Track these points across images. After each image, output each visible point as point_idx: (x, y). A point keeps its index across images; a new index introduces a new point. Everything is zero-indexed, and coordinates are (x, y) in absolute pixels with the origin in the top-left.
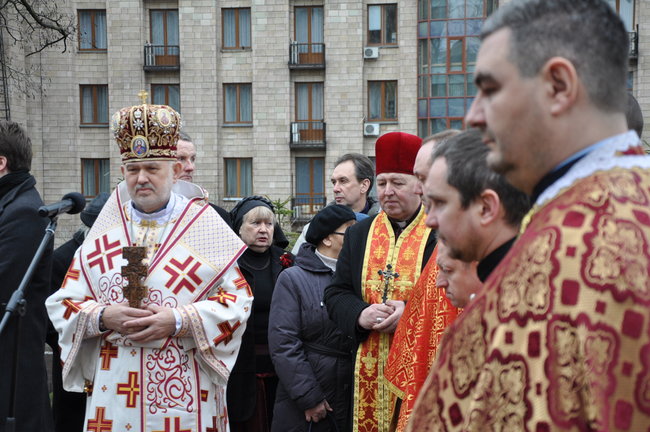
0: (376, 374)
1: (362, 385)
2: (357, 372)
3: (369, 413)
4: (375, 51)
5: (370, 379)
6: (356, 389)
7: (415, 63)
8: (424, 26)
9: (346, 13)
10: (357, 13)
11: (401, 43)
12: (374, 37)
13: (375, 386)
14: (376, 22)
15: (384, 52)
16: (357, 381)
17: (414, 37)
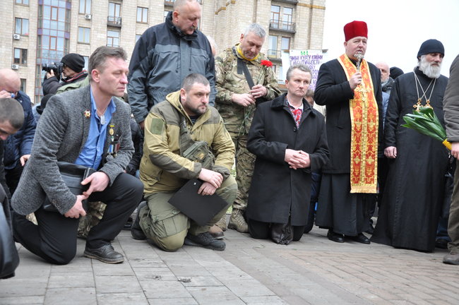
0: (361, 130)
1: (355, 135)
2: (353, 129)
3: (358, 147)
4: (17, 66)
5: (358, 132)
6: (352, 137)
7: (34, 73)
8: (39, 60)
9: (5, 49)
10: (10, 50)
11: (29, 65)
12: (16, 61)
13: (361, 135)
14: (18, 55)
15: (21, 67)
16: (352, 133)
17: (35, 63)
